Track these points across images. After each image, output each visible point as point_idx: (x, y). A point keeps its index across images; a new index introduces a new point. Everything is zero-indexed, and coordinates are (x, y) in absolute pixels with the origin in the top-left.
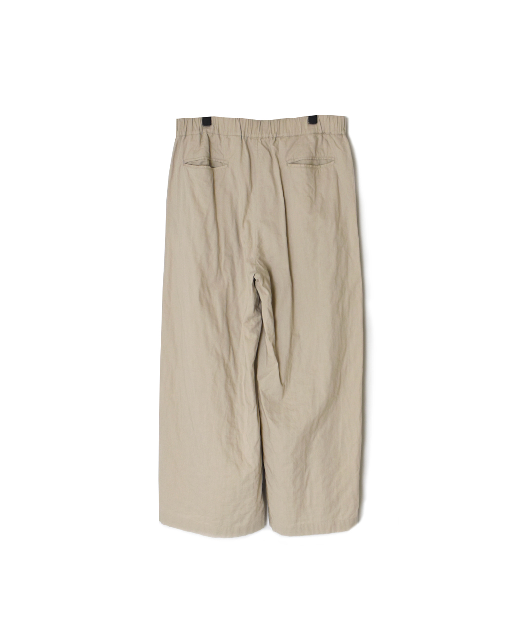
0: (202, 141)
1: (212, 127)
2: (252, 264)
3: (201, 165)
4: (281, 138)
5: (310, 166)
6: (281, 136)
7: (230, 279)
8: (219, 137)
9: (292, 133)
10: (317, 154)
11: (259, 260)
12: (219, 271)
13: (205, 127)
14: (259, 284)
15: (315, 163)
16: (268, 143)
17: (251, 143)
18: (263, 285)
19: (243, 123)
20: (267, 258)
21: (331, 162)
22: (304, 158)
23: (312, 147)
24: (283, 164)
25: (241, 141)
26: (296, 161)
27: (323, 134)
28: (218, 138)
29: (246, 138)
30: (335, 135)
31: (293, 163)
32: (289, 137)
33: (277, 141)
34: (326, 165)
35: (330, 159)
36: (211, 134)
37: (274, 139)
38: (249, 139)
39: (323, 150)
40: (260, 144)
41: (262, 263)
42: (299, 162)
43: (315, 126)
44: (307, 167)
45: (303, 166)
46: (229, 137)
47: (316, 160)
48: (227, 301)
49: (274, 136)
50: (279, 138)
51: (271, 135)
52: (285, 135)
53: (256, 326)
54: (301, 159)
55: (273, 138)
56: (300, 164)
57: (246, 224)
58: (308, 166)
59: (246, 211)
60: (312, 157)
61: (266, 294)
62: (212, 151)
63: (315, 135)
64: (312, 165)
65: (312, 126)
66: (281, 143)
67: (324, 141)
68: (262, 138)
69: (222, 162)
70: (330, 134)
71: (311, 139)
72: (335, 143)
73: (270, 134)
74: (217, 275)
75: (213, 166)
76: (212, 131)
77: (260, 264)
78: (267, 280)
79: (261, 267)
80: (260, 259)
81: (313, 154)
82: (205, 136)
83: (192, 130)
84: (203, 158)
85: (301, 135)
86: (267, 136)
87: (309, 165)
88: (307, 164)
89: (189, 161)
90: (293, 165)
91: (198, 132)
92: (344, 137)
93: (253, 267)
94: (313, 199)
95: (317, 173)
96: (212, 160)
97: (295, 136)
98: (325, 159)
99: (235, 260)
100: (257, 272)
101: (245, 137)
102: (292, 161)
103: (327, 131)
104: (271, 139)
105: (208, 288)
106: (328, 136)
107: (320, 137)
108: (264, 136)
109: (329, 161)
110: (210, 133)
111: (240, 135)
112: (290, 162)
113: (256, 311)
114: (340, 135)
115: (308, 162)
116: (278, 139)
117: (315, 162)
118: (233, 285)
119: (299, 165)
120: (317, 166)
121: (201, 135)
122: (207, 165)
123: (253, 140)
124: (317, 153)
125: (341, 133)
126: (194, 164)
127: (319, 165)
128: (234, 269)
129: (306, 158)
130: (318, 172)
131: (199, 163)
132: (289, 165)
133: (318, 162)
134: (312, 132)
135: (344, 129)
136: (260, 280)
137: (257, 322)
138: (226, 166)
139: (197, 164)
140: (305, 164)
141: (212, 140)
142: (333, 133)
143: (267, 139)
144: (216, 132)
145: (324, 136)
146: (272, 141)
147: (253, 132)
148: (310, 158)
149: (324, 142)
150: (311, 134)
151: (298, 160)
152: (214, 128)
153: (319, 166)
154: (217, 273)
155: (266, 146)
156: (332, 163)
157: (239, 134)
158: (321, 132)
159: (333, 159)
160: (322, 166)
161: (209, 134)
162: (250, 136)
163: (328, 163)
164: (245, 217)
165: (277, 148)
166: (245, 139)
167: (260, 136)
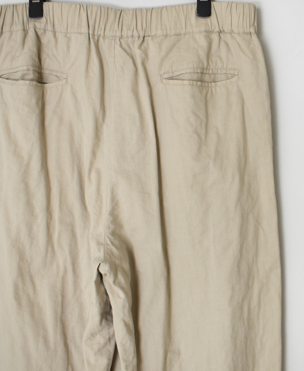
0: (26, 41)
1: (43, 19)
2: (99, 244)
3: (23, 78)
4: (153, 37)
5: (199, 83)
6: (153, 34)
7: (69, 261)
8: (55, 35)
9: (171, 30)
10: (211, 64)
11: (111, 237)
12: (50, 249)
13: (33, 20)
14: (108, 280)
15: (207, 78)
16: (131, 46)
17: (104, 45)
18: (114, 282)
19: (92, 13)
20: (128, 231)
21: (232, 77)
22: (188, 71)
23: (203, 54)
24: (154, 79)
25: (87, 42)
26: (176, 74)
27: (220, 32)
28: (53, 38)
29: (96, 37)
30: (239, 34)
31: (171, 78)
32: (166, 36)
33: (145, 44)
34: (224, 82)
35: (232, 72)
36: (42, 31)
37: (141, 39)
38: (101, 40)
39: (221, 58)
40: (118, 47)
41: (116, 242)
42: (180, 77)
43: (208, 20)
44: (193, 85)
45: (186, 82)
46: (68, 35)
47: (209, 74)
48: (63, 296)
49: (142, 35)
50: (150, 38)
51: (135, 34)
52: (160, 33)
53: (106, 344)
54: (184, 72)
55: (139, 37)
56: (182, 80)
57: (93, 175)
58: (195, 83)
59: (94, 154)
60: (203, 69)
61: (119, 297)
62: (44, 57)
63: (208, 33)
64: (202, 81)
65: (202, 20)
66: (152, 46)
67: (223, 44)
68: (121, 37)
69: (59, 75)
70: (232, 32)
71: (203, 42)
72: (240, 46)
73: (135, 30)
74: (46, 256)
75: (44, 81)
76: (43, 26)
77: (113, 244)
78: (123, 270)
79: (114, 249)
80: (114, 233)
81: (203, 65)
82: (31, 34)
83: (12, 25)
84: (25, 68)
85: (185, 34)
86: (130, 34)
87: (197, 81)
88: (193, 80)
89: (4, 73)
90: (171, 81)
91: (20, 27)
92: (254, 37)
93: (99, 250)
94: (203, 137)
95: (209, 95)
96: (43, 71)
97: (176, 35)
98: (224, 72)
99: (78, 231)
100: (105, 261)
101: (94, 35)
102: (171, 75)
103: (226, 28)
104: (137, 38)
105: (31, 277)
106: (228, 36)
107: (215, 37)
108: (125, 33)
109: (230, 76)
110: (40, 29)
111: (87, 31)
112: (166, 76)
113: (104, 320)
114: (247, 34)
115: (195, 77)
116: (148, 40)
117: (207, 76)
118: (75, 271)
119: (180, 82)
120: (211, 82)
121: (25, 32)
122: (32, 80)
123: (106, 40)
124: (210, 62)
125: (248, 31)
126: (12, 77)
127: (215, 82)
128: (76, 244)
129: (192, 71)
130: (212, 92)
131: (18, 75)
132: (164, 80)
133: (212, 76)
134: (203, 28)
135: (253, 24)
136: (108, 275)
137: (108, 337)
138: (64, 81)
139: (16, 78)
140: (189, 80)
141: (44, 40)
142: (236, 31)
143: (130, 38)
144: (49, 27)
145: (222, 35)
146: (137, 43)
147: (108, 28)
148: (199, 71)
149: (221, 46)
150: (200, 32)
151: (178, 73)
152: (47, 20)
153: (213, 84)
154: (47, 253)
155: (128, 49)
156: (235, 79)
157: (85, 30)
158: (217, 29)
159: (236, 73)
160: (218, 83)
161: (37, 30)
162: (102, 33)
163: (228, 79)
164: (91, 164)
165: (146, 53)
166: (93, 38)
167: (118, 34)
